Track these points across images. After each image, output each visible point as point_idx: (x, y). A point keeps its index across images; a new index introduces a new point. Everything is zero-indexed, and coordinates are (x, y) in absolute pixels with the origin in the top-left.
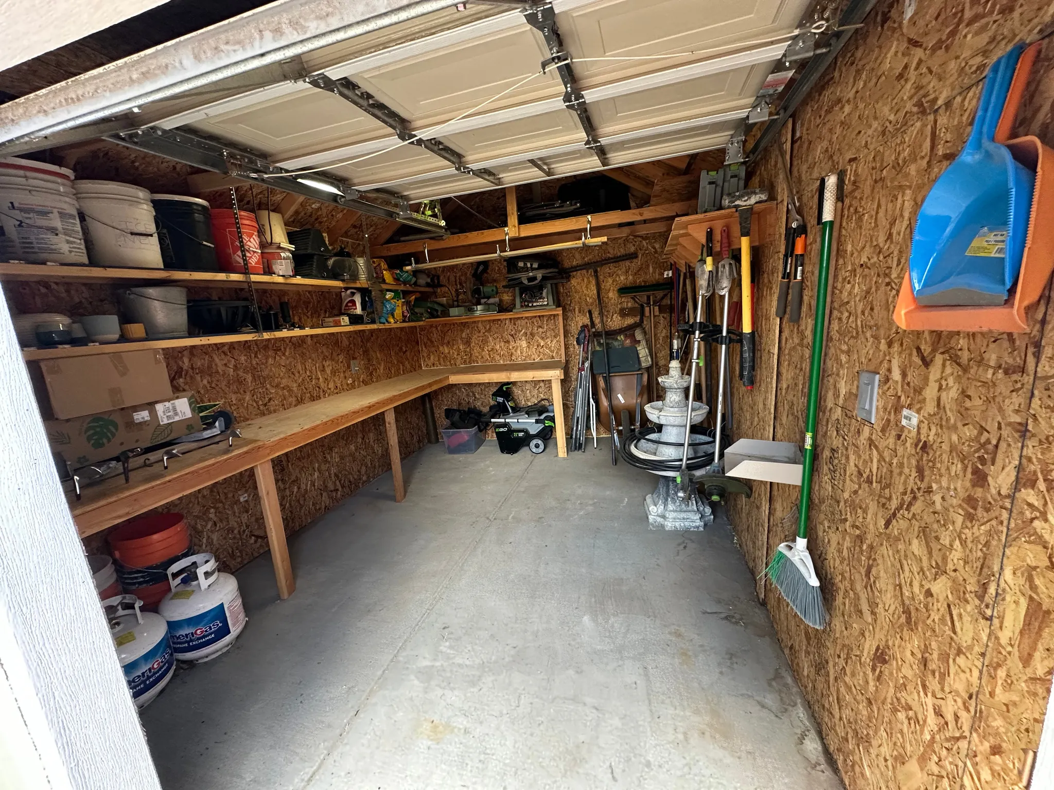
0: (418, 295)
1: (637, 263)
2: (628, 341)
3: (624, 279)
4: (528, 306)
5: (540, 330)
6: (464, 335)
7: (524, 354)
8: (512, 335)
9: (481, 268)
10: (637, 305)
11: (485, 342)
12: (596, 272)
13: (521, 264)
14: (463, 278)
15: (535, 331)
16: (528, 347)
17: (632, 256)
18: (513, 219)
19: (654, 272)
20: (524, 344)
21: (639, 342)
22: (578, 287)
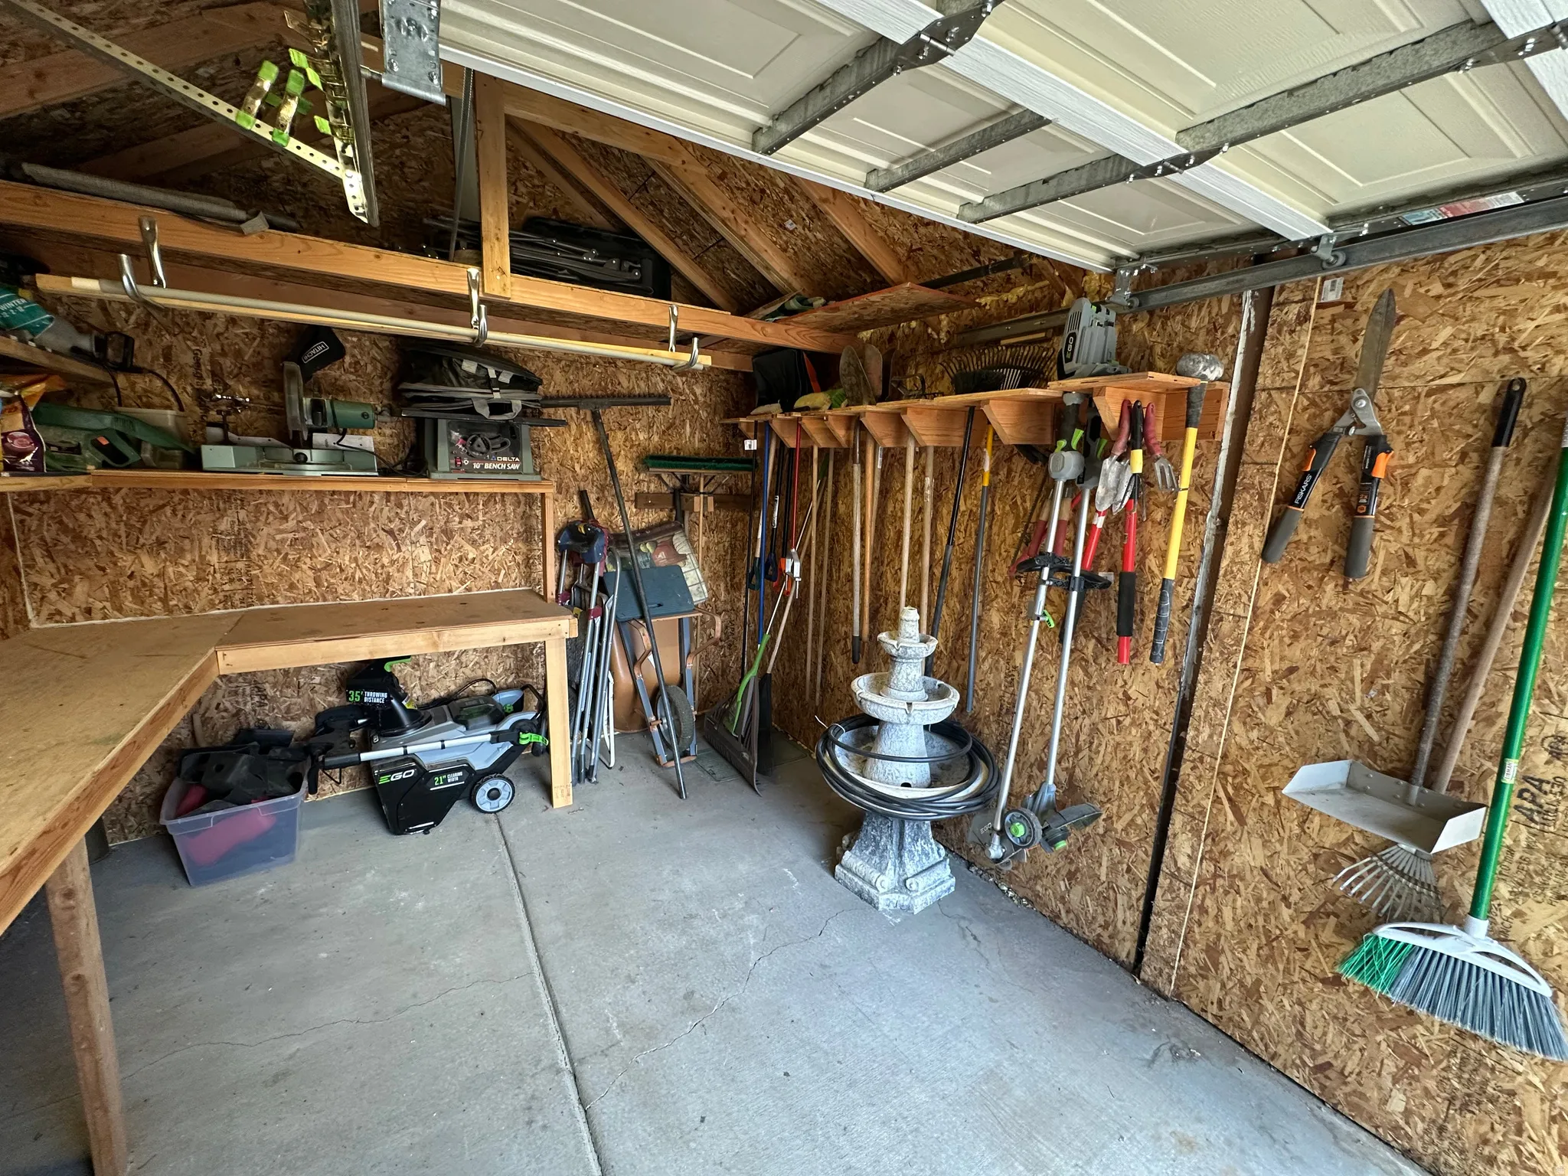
0: (56, 385)
1: (670, 412)
2: (662, 555)
3: (646, 437)
4: (470, 470)
5: (468, 523)
6: (224, 525)
7: (424, 578)
8: (391, 533)
9: (320, 348)
10: (664, 489)
11: (304, 543)
12: (596, 418)
13: (469, 366)
14: (227, 363)
15: (455, 524)
16: (437, 561)
17: (660, 400)
18: (498, 250)
19: (693, 434)
20: (425, 555)
21: (684, 557)
22: (557, 441)
